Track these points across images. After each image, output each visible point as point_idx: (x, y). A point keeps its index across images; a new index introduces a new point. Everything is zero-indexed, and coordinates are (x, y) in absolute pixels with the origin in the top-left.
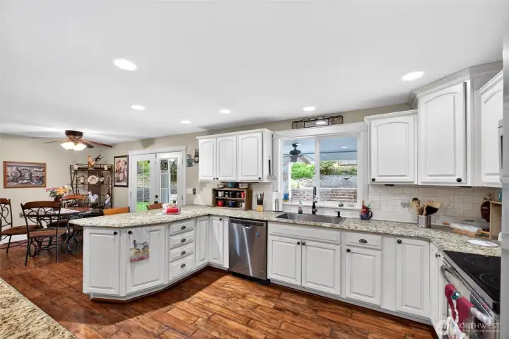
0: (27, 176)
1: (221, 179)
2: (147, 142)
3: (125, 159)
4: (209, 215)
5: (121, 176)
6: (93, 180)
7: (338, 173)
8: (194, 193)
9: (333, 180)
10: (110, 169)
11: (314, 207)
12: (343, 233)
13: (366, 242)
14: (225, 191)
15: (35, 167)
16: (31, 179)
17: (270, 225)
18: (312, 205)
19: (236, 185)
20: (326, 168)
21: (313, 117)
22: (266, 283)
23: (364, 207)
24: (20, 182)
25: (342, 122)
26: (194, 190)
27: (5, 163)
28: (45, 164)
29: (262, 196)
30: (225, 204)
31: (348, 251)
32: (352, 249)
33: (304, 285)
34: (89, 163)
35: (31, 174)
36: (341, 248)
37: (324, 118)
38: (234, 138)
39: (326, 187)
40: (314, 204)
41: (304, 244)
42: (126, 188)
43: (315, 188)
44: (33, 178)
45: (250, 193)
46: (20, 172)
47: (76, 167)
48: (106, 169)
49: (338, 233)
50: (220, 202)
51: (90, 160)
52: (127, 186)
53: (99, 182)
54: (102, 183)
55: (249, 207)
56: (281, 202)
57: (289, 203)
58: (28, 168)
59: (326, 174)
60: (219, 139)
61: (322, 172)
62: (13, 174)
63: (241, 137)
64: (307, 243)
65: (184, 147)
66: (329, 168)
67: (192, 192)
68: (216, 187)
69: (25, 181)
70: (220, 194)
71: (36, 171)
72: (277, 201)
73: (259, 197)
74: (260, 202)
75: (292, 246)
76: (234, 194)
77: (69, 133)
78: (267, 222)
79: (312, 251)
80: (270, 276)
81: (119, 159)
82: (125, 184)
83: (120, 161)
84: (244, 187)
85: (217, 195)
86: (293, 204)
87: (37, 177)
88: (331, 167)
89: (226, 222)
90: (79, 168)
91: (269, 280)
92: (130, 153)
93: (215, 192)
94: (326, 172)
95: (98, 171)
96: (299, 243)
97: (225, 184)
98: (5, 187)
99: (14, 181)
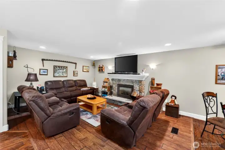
27: (217, 66)
62: (223, 74)
98: (216, 83)
99: (223, 79)
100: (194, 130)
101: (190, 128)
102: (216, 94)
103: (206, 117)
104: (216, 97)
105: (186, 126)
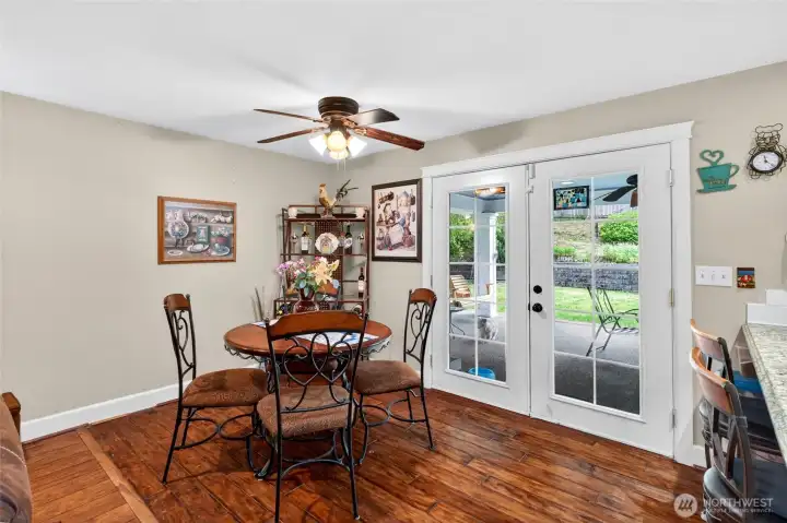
0: (202, 233)
3: (411, 188)
5: (396, 234)
8: (747, 286)
10: (368, 221)
15: (216, 212)
16: (209, 242)
24: (188, 249)
26: (747, 273)
27: (161, 200)
28: (233, 205)
34: (323, 202)
35: (209, 228)
42: (415, 264)
44: (213, 240)
46: (189, 223)
47: (293, 213)
48: (358, 214)
51: (325, 195)
52: (418, 259)
53: (340, 248)
54: (349, 251)
58: (205, 215)
62: (177, 229)
67: (728, 280)
69: (199, 247)
71: (220, 222)
77: (328, 104)
81: (386, 192)
82: (413, 254)
83: (390, 197)
87: (221, 236)
90: (298, 216)
92: (427, 174)
95: (340, 221)
98: (161, 261)
99: (178, 245)
100: (124, 476)
101: (106, 477)
102: (188, 297)
103: (177, 385)
104: (188, 308)
105: (81, 481)
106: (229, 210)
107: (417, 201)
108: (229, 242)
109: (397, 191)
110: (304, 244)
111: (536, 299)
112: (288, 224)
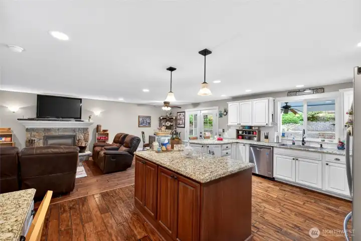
1: (242, 124)
2: (196, 105)
3: (183, 113)
4: (237, 143)
5: (181, 122)
6: (168, 124)
7: (325, 120)
8: (224, 132)
9: (320, 125)
10: (176, 119)
11: (303, 141)
12: (324, 155)
13: (339, 160)
14: (243, 131)
17: (275, 149)
18: (302, 139)
19: (251, 127)
20: (313, 115)
21: (301, 89)
22: (272, 179)
23: (340, 142)
24: (143, 125)
25: (324, 92)
26: (223, 130)
27: (139, 116)
29: (268, 134)
30: (243, 138)
31: (327, 164)
32: (330, 164)
33: (297, 181)
34: (167, 116)
35: (146, 121)
36: (322, 163)
37: (310, 89)
38: (250, 102)
39: (313, 131)
40: (303, 139)
41: (297, 160)
43: (304, 130)
44: (147, 123)
45: (259, 132)
46: (143, 120)
47: (161, 118)
48: (174, 118)
49: (320, 154)
50: (240, 137)
51: (167, 114)
52: (184, 127)
53: (170, 125)
54: (172, 125)
55: (259, 140)
56: (280, 138)
57: (286, 138)
58: (145, 119)
59: (312, 121)
60: (241, 103)
61: (309, 119)
63: (255, 102)
64: (299, 159)
65: (217, 107)
66: (315, 116)
67: (222, 131)
68: (238, 128)
69: (145, 124)
70: (240, 132)
71: (148, 120)
72: (278, 137)
73: (266, 134)
74: (267, 137)
75: (289, 160)
76: (249, 133)
77: (165, 103)
78: (273, 147)
79: (302, 164)
80: (275, 176)
82: (183, 126)
84: (256, 129)
85: (238, 133)
86: (288, 139)
88: (318, 115)
89: (248, 147)
90: (163, 118)
91: (274, 178)
92: (186, 111)
93: (238, 131)
94: (312, 119)
95: (170, 119)
96: (294, 159)
97: (244, 127)
98: (139, 127)
99: (141, 124)
106: (149, 117)
107: (184, 116)
108: (149, 123)
109: (181, 114)
110: (164, 124)
111: (201, 135)
112: (160, 120)
